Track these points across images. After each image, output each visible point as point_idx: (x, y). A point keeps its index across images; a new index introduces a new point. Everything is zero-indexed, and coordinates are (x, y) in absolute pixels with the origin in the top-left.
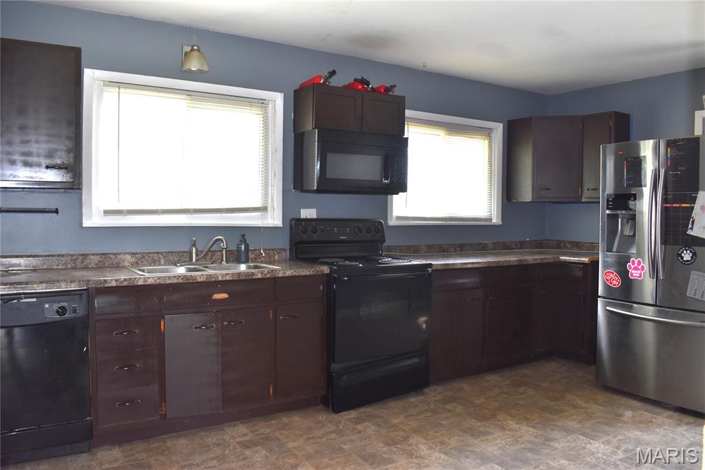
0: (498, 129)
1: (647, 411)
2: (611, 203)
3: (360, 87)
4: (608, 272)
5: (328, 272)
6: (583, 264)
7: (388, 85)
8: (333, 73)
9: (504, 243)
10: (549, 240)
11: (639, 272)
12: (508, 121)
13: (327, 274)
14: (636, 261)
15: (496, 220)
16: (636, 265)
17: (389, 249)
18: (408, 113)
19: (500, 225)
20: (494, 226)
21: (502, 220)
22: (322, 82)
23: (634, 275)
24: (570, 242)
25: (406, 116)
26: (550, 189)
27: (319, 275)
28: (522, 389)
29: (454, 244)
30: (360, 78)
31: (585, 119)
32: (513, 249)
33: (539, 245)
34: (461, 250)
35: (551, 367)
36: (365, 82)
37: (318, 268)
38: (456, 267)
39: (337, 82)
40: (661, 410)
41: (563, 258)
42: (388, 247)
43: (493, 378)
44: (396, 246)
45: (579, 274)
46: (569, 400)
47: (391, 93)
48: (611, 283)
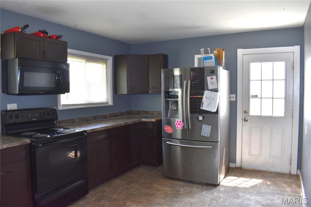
0: (110, 59)
1: (188, 186)
2: (167, 95)
3: (42, 35)
4: (167, 126)
5: (30, 142)
6: (153, 122)
7: (58, 35)
8: (27, 26)
9: (114, 113)
10: (133, 111)
11: (180, 126)
12: (115, 56)
13: (29, 144)
14: (179, 121)
15: (111, 103)
16: (179, 123)
17: (60, 122)
18: (69, 50)
19: (112, 105)
20: (110, 106)
21: (113, 103)
22: (20, 31)
23: (178, 127)
24: (143, 111)
25: (68, 52)
26: (135, 88)
27: (24, 145)
28: (132, 185)
29: (92, 117)
30: (43, 30)
31: (149, 56)
32: (118, 116)
33: (130, 113)
34: (95, 119)
35: (141, 170)
36: (45, 32)
37: (23, 141)
38: (98, 130)
39: (28, 31)
40: (193, 185)
41: (143, 120)
42: (59, 121)
43: (117, 182)
44: (63, 120)
45: (151, 127)
46: (155, 188)
47: (60, 40)
48: (168, 131)
